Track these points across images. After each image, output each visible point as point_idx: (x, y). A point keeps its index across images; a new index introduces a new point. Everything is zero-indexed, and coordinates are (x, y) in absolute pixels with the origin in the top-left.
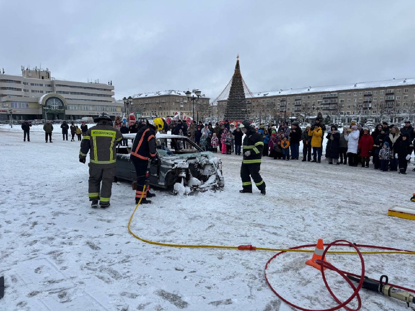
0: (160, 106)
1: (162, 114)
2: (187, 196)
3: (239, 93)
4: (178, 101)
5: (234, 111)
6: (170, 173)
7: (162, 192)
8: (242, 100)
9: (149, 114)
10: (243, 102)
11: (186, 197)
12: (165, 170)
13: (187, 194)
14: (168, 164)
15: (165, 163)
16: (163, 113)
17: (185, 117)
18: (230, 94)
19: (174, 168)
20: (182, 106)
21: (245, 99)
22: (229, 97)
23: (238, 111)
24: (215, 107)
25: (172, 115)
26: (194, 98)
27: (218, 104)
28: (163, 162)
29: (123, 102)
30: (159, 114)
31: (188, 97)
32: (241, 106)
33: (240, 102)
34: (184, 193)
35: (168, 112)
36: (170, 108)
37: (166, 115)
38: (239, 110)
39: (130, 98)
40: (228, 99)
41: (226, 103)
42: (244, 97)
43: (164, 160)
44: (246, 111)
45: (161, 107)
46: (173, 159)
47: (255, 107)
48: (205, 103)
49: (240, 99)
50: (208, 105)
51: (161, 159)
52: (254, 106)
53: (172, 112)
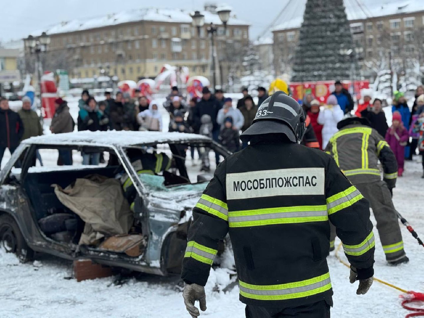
0: (119, 52)
1: (123, 71)
2: (222, 293)
3: (331, 7)
4: (165, 36)
5: (319, 56)
6: (175, 235)
7: (155, 286)
8: (340, 24)
9: (90, 73)
10: (342, 30)
11: (218, 298)
12: (160, 227)
13: (221, 288)
14: (166, 213)
15: (159, 209)
16: (127, 71)
17: (187, 78)
18: (306, 12)
19: (183, 221)
20: (178, 49)
21: (348, 22)
22: (305, 19)
23: (331, 55)
24: (266, 48)
25: (152, 74)
26: (212, 30)
27: (275, 39)
28: (155, 205)
29: (21, 46)
30: (116, 72)
31: (198, 28)
32: (337, 42)
33: (333, 31)
34: (214, 285)
35: (142, 65)
36: (145, 55)
37: (136, 75)
38: (331, 52)
39: (44, 35)
40: (303, 25)
41: (298, 34)
42: (345, 16)
43: (156, 201)
44: (352, 56)
45: (120, 56)
46: (180, 198)
47: (374, 44)
48: (238, 38)
49: (334, 24)
50: (246, 43)
51: (150, 198)
52: (371, 40)
53: (151, 65)
